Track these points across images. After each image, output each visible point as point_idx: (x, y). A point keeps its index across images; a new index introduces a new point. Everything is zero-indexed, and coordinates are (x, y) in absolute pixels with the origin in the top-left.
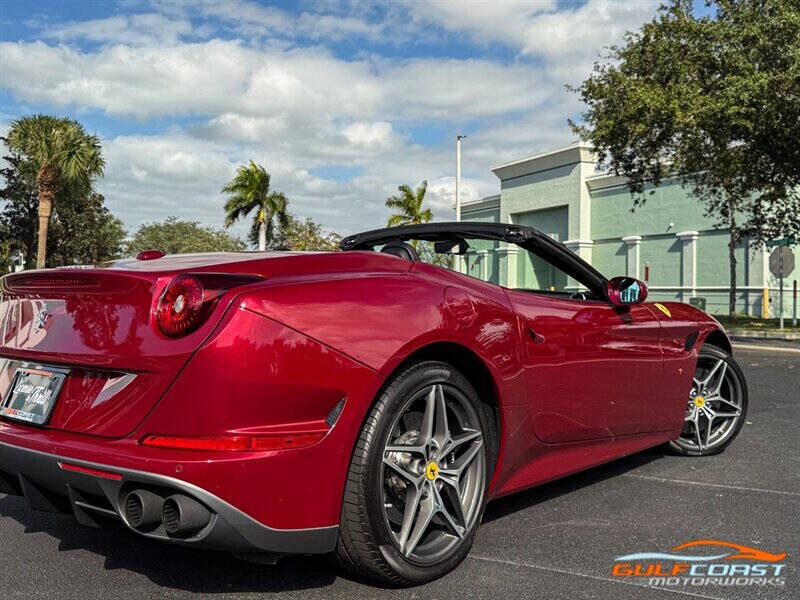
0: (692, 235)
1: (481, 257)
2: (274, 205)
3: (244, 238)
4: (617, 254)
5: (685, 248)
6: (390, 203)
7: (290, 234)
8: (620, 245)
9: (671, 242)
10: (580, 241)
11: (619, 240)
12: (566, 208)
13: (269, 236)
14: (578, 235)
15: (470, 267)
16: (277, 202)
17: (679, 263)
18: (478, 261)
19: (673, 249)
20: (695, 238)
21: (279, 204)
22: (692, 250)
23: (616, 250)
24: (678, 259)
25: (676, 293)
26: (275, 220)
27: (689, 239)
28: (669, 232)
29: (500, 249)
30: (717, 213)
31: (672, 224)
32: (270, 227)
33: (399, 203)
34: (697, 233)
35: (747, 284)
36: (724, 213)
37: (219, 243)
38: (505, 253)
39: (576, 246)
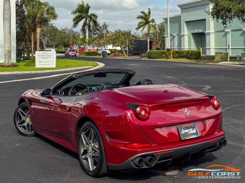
1: (174, 37)
2: (91, 18)
4: (223, 36)
6: (138, 18)
7: (98, 29)
8: (224, 33)
9: (241, 32)
10: (210, 32)
11: (223, 31)
12: (205, 19)
13: (89, 30)
14: (209, 30)
16: (93, 17)
19: (241, 35)
21: (93, 18)
24: (243, 38)
26: (91, 24)
28: (240, 29)
29: (181, 34)
31: (241, 26)
32: (89, 26)
33: (141, 17)
38: (183, 36)
39: (209, 34)
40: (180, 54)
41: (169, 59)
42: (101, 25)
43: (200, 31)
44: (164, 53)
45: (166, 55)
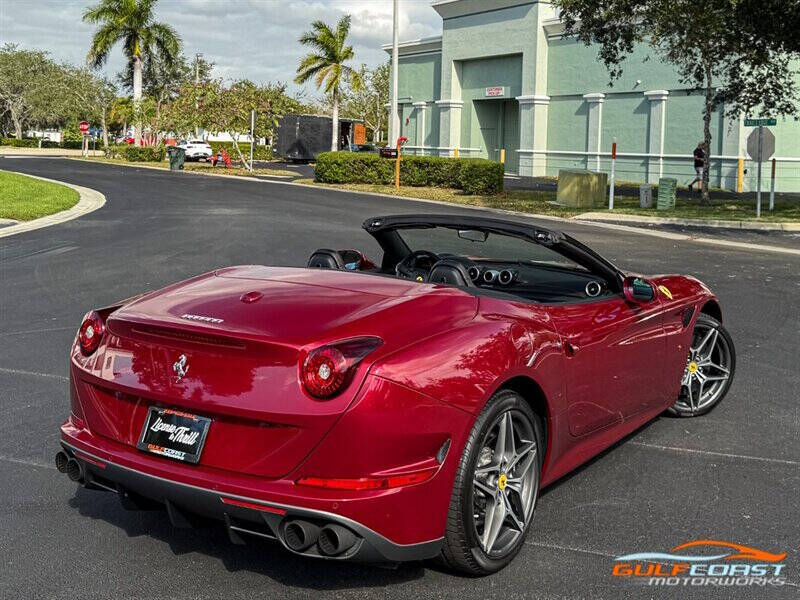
0: (662, 95)
1: (417, 111)
3: (112, 78)
4: (578, 113)
5: (653, 109)
6: (305, 40)
7: (176, 76)
8: (581, 102)
9: (638, 101)
10: (536, 97)
11: (579, 96)
12: (520, 56)
13: (148, 76)
14: (533, 90)
15: (405, 121)
17: (645, 126)
18: (414, 115)
19: (639, 110)
20: (665, 98)
22: (661, 112)
23: (576, 109)
24: (646, 122)
25: (641, 161)
27: (658, 99)
28: (637, 90)
29: (441, 101)
30: (691, 77)
31: (639, 82)
33: (315, 41)
34: (667, 93)
35: (720, 154)
36: (699, 77)
37: (79, 84)
38: (447, 107)
39: (531, 104)
40: (428, 172)
41: (387, 189)
42: (188, 63)
43: (503, 92)
44: (370, 164)
45: (380, 174)
